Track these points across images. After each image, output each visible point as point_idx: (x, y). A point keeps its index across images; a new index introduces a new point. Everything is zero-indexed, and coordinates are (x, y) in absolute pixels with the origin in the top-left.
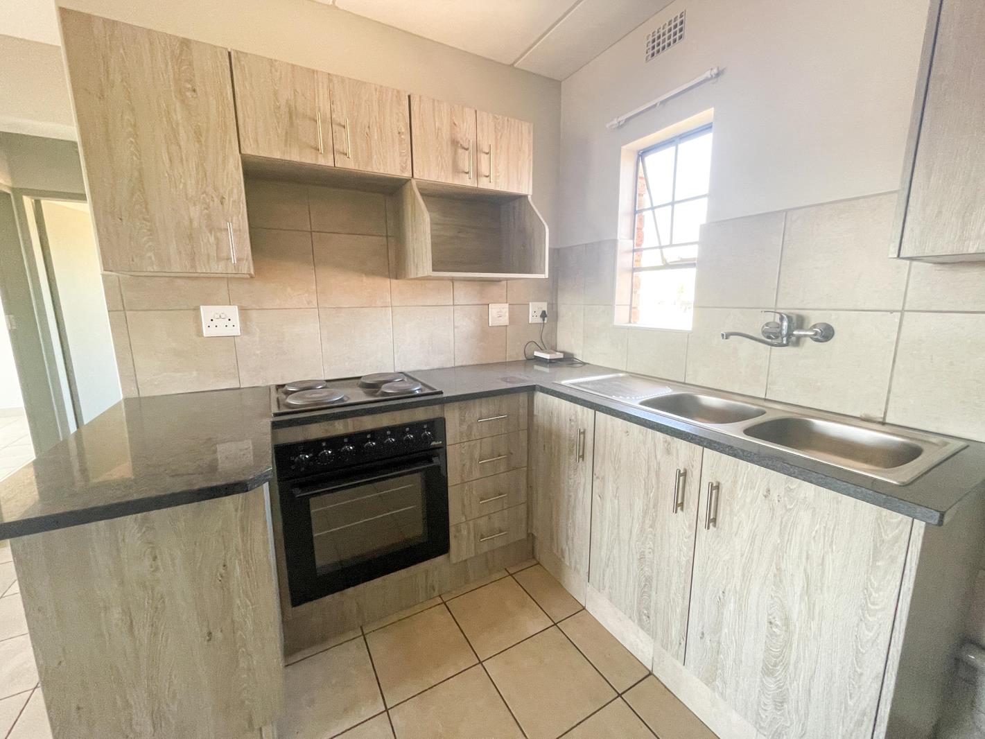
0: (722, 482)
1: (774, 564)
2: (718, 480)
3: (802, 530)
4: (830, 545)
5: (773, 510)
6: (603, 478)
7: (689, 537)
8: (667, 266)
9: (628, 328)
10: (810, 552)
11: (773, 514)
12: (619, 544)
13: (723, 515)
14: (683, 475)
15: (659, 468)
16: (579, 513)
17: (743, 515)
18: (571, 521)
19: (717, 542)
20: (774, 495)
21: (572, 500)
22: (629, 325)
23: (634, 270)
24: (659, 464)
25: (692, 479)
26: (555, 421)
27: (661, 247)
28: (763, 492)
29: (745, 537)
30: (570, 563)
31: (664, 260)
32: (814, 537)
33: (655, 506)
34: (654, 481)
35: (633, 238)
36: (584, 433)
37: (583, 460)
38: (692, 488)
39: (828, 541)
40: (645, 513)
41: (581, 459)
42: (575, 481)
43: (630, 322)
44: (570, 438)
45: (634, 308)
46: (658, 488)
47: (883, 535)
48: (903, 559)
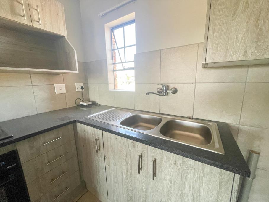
0: (157, 158)
1: (180, 191)
2: (155, 158)
3: (190, 177)
4: (202, 183)
5: (178, 169)
6: (109, 158)
7: (146, 181)
8: (125, 69)
9: (114, 91)
10: (194, 186)
11: (178, 171)
12: (118, 183)
13: (158, 172)
14: (141, 156)
15: (131, 153)
16: (101, 171)
17: (166, 172)
18: (98, 175)
19: (157, 182)
20: (178, 163)
21: (98, 166)
22: (114, 90)
23: (114, 71)
24: (130, 152)
25: (145, 158)
26: (86, 135)
27: (122, 63)
28: (173, 162)
29: (168, 180)
30: (100, 191)
31: (123, 67)
32: (195, 180)
33: (131, 169)
34: (129, 158)
35: (112, 59)
36: (99, 139)
37: (100, 150)
38: (145, 162)
39: (201, 182)
40: (127, 171)
41: (99, 151)
42: (98, 159)
43: (115, 89)
44: (93, 141)
45: (116, 84)
46: (131, 161)
47: (223, 179)
48: (231, 188)
